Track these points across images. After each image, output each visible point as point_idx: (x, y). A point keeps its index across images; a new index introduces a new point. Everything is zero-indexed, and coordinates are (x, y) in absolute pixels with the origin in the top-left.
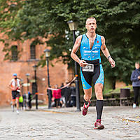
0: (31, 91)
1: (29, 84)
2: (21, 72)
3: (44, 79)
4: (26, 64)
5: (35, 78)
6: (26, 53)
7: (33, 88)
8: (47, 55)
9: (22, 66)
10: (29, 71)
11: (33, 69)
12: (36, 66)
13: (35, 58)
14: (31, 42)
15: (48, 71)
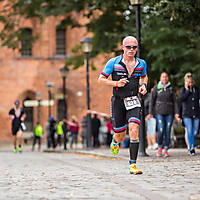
0: (54, 116)
1: (52, 103)
2: (38, 78)
3: (80, 94)
4: (47, 63)
5: (64, 90)
6: (48, 42)
7: (59, 110)
8: (87, 49)
9: (38, 68)
10: (52, 77)
11: (60, 74)
12: (66, 69)
13: (65, 53)
14: (57, 23)
15: (88, 77)
